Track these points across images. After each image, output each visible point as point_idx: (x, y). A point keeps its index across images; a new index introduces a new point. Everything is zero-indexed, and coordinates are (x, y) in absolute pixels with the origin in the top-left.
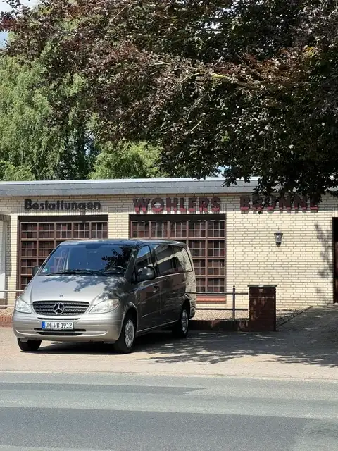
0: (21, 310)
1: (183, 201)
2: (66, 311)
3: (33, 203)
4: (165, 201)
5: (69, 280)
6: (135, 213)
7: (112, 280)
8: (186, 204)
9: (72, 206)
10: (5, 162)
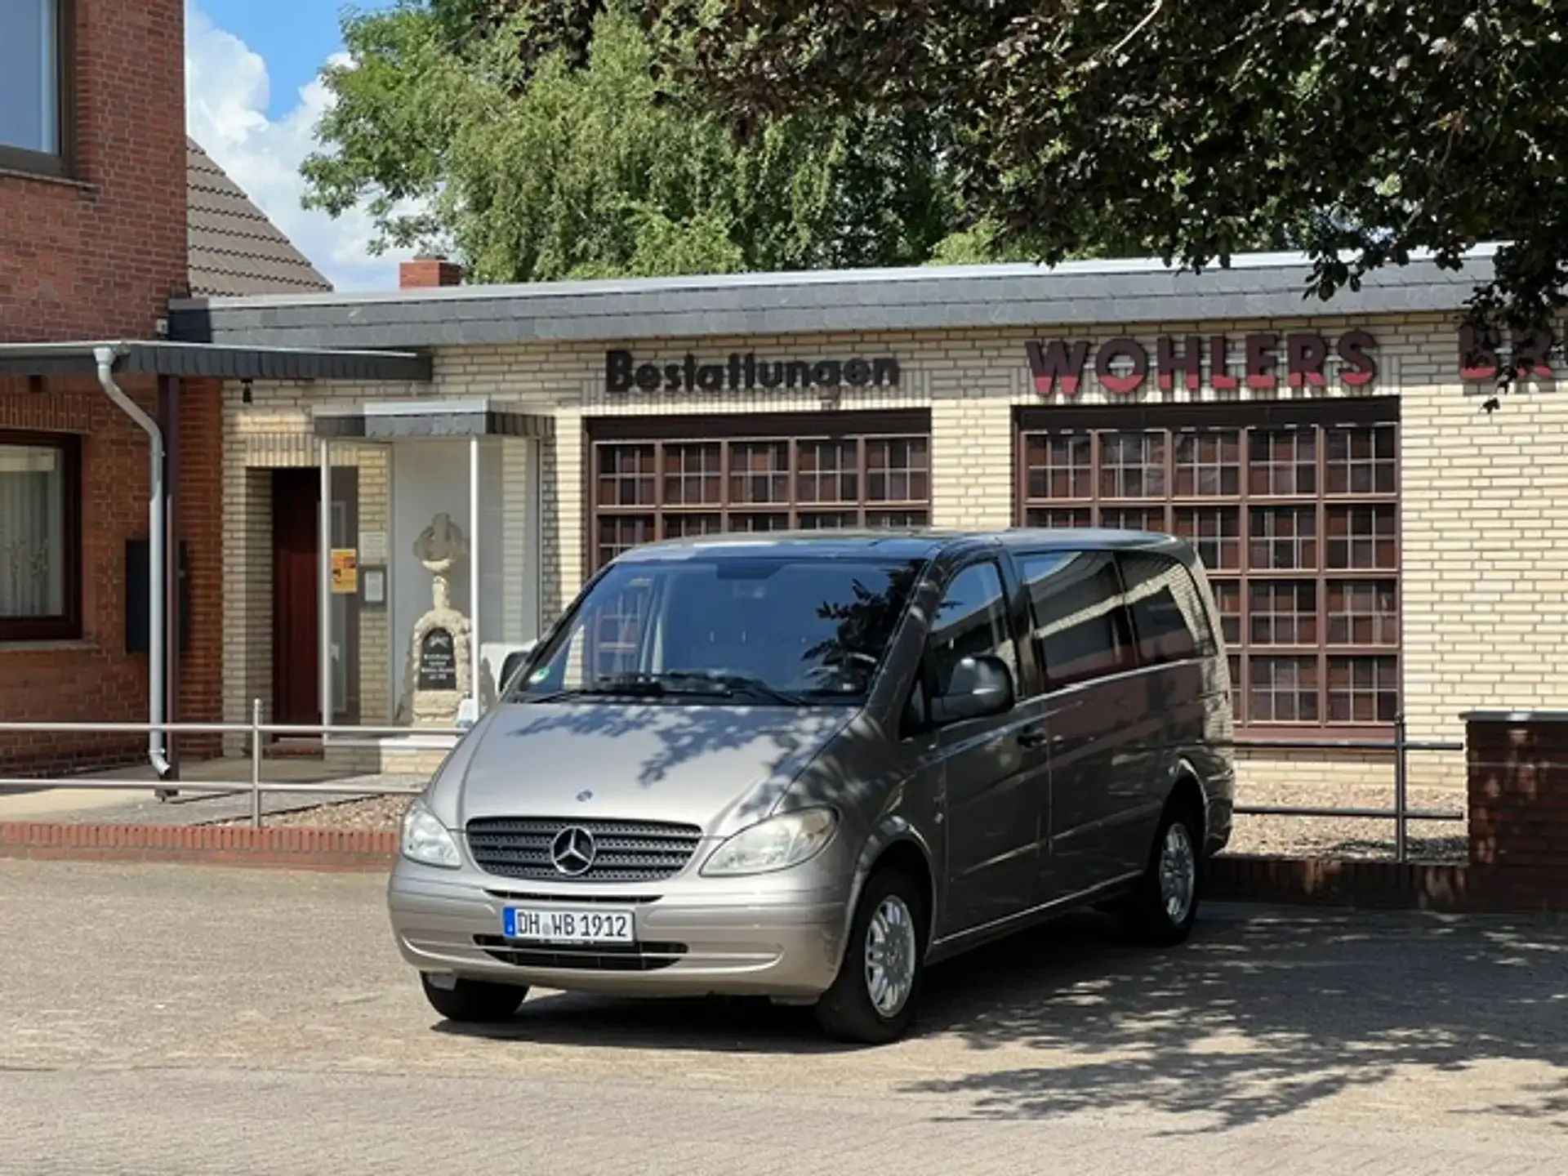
0: (425, 853)
1: (1222, 348)
2: (605, 861)
3: (637, 364)
4: (1153, 349)
5: (630, 725)
6: (1034, 400)
7: (811, 724)
8: (1237, 361)
9: (791, 375)
10: (634, 205)
